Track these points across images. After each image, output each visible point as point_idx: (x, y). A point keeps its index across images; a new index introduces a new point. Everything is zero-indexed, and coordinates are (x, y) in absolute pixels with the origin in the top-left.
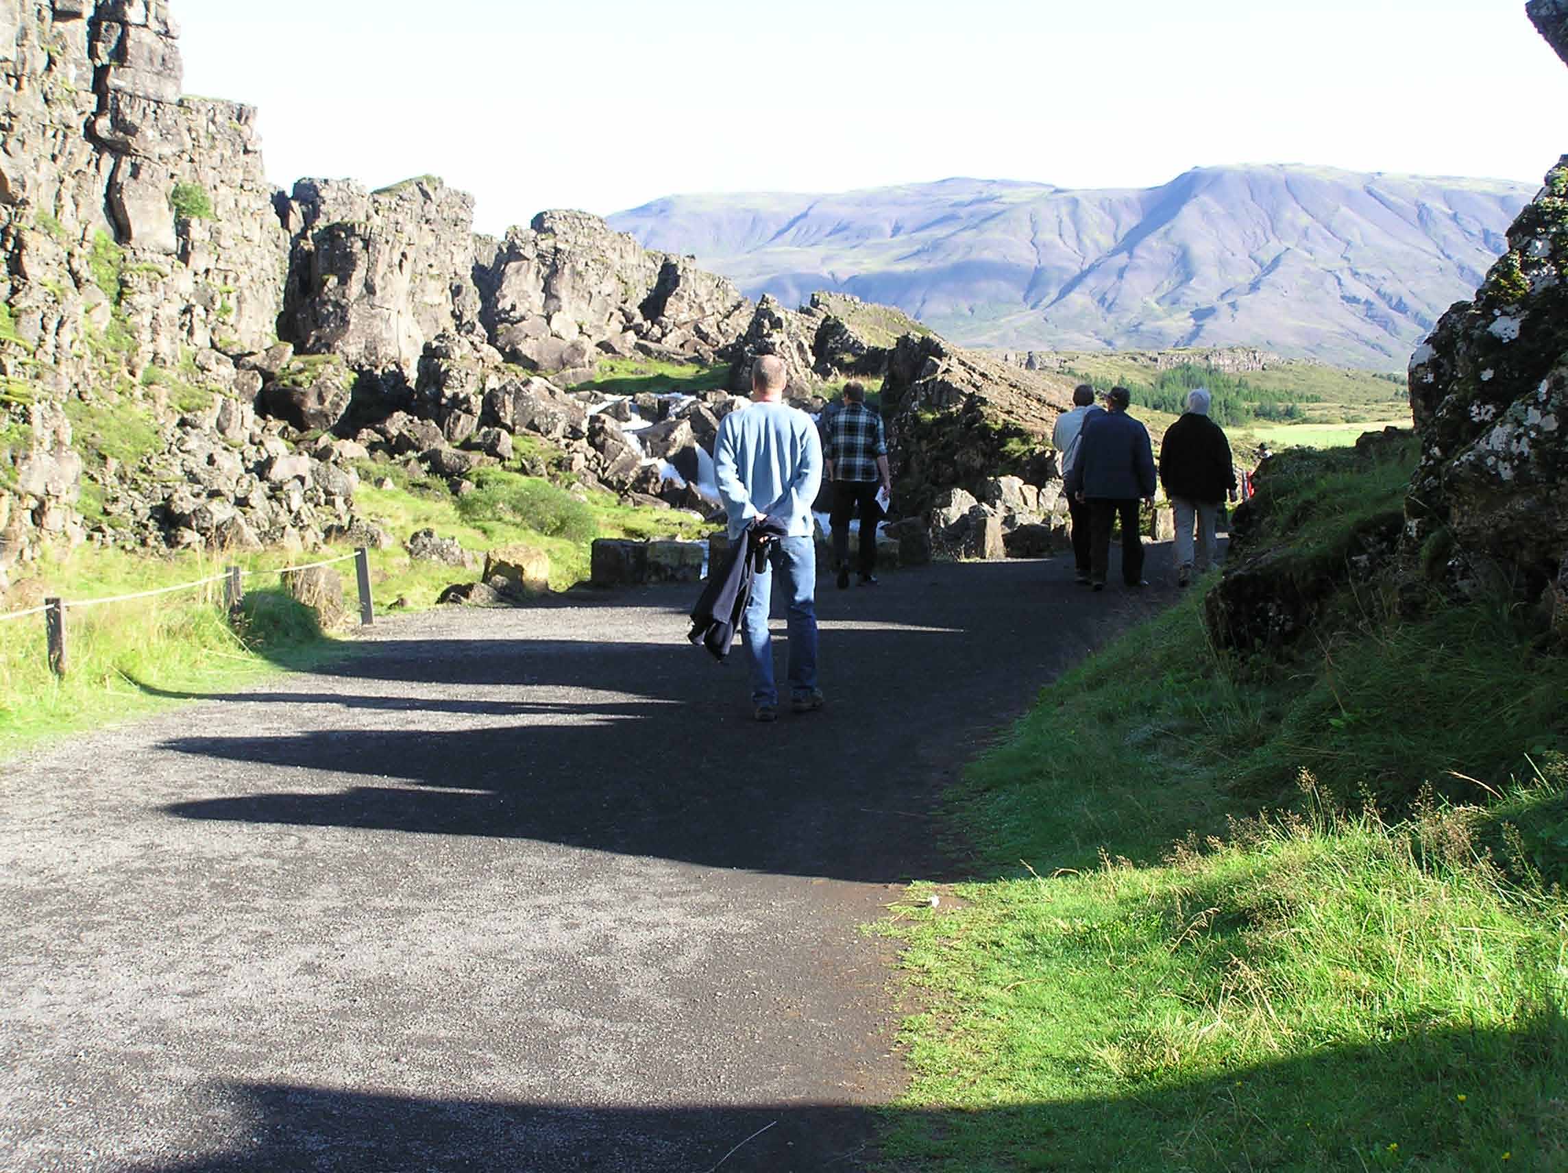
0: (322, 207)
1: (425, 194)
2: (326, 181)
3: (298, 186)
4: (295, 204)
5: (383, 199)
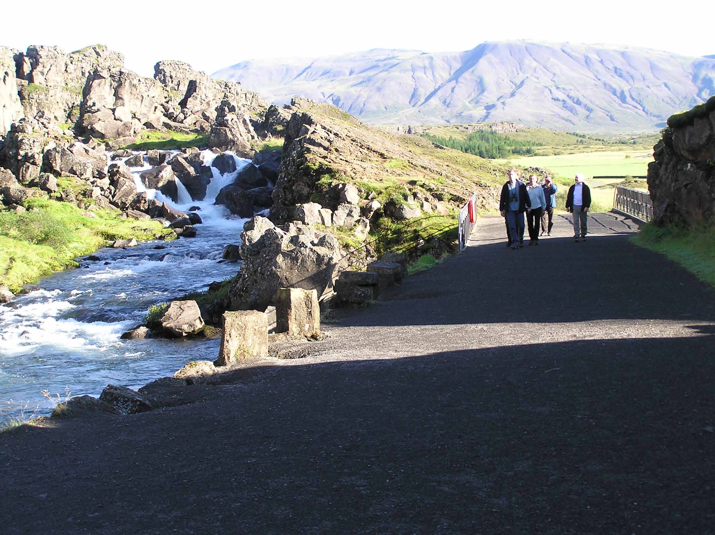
0: (41, 60)
1: (98, 53)
2: (42, 47)
3: (29, 49)
4: (26, 59)
5: (75, 56)
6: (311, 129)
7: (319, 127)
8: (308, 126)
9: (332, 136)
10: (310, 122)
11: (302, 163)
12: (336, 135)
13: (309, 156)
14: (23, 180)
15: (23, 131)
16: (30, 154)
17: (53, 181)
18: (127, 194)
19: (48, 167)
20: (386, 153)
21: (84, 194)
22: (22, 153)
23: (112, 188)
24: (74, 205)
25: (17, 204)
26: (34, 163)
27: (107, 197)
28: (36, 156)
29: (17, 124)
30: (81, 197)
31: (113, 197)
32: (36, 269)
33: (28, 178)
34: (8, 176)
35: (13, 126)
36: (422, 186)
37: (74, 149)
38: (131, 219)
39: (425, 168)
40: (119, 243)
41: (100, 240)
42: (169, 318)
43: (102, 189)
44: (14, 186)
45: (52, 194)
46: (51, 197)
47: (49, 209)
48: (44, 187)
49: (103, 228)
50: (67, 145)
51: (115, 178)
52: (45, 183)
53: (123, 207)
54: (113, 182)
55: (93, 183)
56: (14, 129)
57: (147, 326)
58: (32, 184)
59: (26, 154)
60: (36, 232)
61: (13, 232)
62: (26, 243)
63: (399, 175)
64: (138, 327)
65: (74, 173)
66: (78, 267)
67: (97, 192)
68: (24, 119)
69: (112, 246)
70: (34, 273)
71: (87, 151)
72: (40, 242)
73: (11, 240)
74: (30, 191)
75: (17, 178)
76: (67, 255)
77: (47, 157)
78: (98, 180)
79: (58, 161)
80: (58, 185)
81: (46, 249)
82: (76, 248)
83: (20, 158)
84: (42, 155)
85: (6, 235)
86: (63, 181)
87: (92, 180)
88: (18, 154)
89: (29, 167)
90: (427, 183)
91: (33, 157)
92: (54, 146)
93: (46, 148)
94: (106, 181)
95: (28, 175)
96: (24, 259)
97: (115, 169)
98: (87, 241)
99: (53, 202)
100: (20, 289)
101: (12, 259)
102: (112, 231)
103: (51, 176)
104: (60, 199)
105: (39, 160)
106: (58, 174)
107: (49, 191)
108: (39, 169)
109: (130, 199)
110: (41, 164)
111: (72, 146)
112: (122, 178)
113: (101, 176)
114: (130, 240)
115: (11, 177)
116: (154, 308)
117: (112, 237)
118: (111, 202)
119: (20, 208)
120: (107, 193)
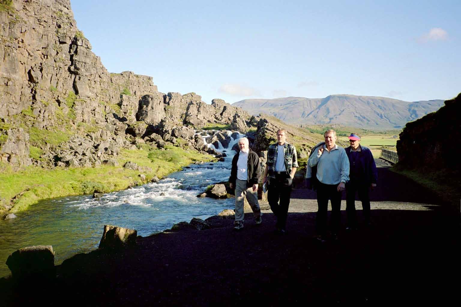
0: (172, 98)
1: (192, 96)
2: (173, 93)
3: (168, 94)
4: (167, 97)
5: (184, 96)
6: (267, 124)
7: (270, 124)
8: (266, 123)
9: (274, 127)
10: (267, 122)
11: (264, 136)
12: (276, 127)
13: (266, 134)
14: (164, 139)
15: (165, 122)
16: (167, 130)
17: (175, 139)
18: (201, 145)
19: (173, 135)
20: (294, 134)
21: (186, 145)
22: (164, 129)
23: (195, 143)
24: (182, 148)
25: (162, 147)
26: (168, 133)
27: (194, 146)
28: (169, 131)
29: (163, 119)
30: (184, 146)
31: (196, 146)
32: (167, 170)
33: (166, 139)
34: (159, 137)
35: (162, 120)
36: (307, 146)
37: (183, 129)
38: (202, 154)
39: (308, 140)
40: (197, 162)
41: (191, 161)
42: (214, 190)
43: (192, 143)
44: (161, 141)
45: (174, 144)
46: (174, 145)
47: (173, 149)
48: (172, 142)
49: (192, 157)
50: (180, 127)
51: (197, 139)
52: (172, 140)
53: (199, 150)
54: (196, 141)
55: (189, 141)
56: (162, 121)
57: (206, 193)
58: (167, 141)
59: (166, 130)
60: (168, 158)
61: (160, 157)
62: (164, 161)
63: (299, 142)
64: (203, 193)
65: (183, 137)
66: (182, 170)
67: (190, 144)
68: (166, 118)
69: (195, 163)
70: (167, 172)
71: (187, 130)
72: (170, 161)
73: (159, 160)
74: (167, 143)
75: (162, 138)
76: (179, 166)
77: (173, 131)
78: (191, 140)
79: (177, 133)
80: (177, 141)
81: (171, 163)
82: (182, 164)
83: (164, 131)
84: (171, 130)
85: (158, 158)
86: (178, 140)
87: (189, 140)
88: (163, 130)
89: (166, 135)
90: (309, 145)
91: (168, 131)
92: (176, 127)
93: (173, 128)
94: (194, 140)
95: (166, 137)
96: (163, 167)
97: (197, 136)
98: (186, 161)
99: (175, 147)
100: (161, 178)
101: (159, 167)
102: (195, 158)
103: (174, 138)
104: (177, 146)
105: (170, 132)
106: (177, 137)
107: (173, 143)
108: (170, 135)
109: (202, 147)
110: (171, 133)
111: (182, 127)
112: (199, 140)
113: (192, 138)
114: (201, 162)
115: (160, 138)
116: (209, 186)
117: (195, 160)
118: (195, 148)
119: (163, 148)
120: (194, 145)
